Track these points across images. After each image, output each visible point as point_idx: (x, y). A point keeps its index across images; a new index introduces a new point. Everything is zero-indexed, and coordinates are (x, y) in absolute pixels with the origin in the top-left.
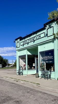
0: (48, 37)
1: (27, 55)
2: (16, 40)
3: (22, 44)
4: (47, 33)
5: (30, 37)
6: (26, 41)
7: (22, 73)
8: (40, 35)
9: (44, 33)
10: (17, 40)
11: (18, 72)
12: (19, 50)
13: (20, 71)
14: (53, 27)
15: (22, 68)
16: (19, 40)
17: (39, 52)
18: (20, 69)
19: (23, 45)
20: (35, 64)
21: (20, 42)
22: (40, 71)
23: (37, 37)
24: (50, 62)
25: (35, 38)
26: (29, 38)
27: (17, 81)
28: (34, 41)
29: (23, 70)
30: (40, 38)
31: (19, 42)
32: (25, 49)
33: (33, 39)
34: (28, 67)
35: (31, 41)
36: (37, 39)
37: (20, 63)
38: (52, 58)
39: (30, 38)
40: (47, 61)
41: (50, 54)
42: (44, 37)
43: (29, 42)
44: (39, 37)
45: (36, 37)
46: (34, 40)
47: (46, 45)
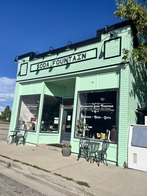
0: (105, 59)
1: (45, 95)
2: (21, 57)
3: (35, 68)
4: (103, 50)
5: (58, 55)
6: (46, 63)
7: (24, 140)
8: (84, 53)
9: (96, 49)
10: (23, 59)
11: (13, 136)
12: (25, 83)
13: (18, 134)
14: (121, 38)
15: (25, 126)
16: (27, 59)
17: (78, 92)
18: (18, 129)
19: (38, 71)
20: (59, 120)
21: (30, 63)
22: (75, 137)
23: (77, 57)
24: (105, 118)
25: (72, 59)
26: (55, 57)
27: (9, 165)
28: (68, 65)
29: (26, 131)
30: (84, 59)
31: (27, 63)
32: (40, 81)
33: (66, 60)
34: (41, 123)
35: (60, 64)
36: (74, 61)
37: (21, 114)
38: (112, 108)
39: (58, 57)
40: (97, 114)
41: (102, 99)
42: (96, 57)
43: (55, 65)
44: (81, 57)
45: (73, 56)
46: (69, 62)
47: (98, 77)
